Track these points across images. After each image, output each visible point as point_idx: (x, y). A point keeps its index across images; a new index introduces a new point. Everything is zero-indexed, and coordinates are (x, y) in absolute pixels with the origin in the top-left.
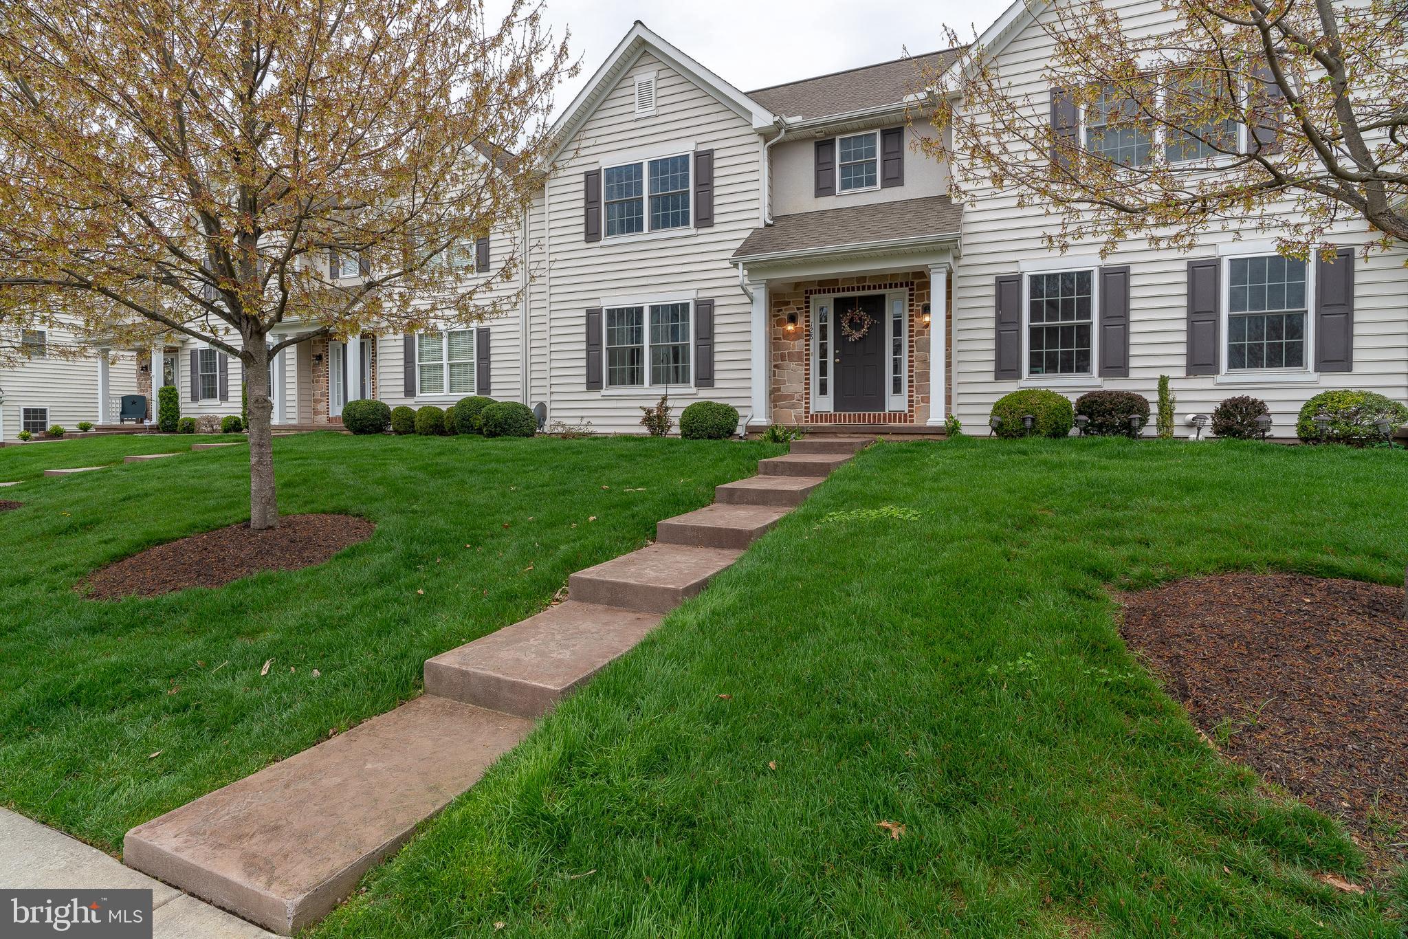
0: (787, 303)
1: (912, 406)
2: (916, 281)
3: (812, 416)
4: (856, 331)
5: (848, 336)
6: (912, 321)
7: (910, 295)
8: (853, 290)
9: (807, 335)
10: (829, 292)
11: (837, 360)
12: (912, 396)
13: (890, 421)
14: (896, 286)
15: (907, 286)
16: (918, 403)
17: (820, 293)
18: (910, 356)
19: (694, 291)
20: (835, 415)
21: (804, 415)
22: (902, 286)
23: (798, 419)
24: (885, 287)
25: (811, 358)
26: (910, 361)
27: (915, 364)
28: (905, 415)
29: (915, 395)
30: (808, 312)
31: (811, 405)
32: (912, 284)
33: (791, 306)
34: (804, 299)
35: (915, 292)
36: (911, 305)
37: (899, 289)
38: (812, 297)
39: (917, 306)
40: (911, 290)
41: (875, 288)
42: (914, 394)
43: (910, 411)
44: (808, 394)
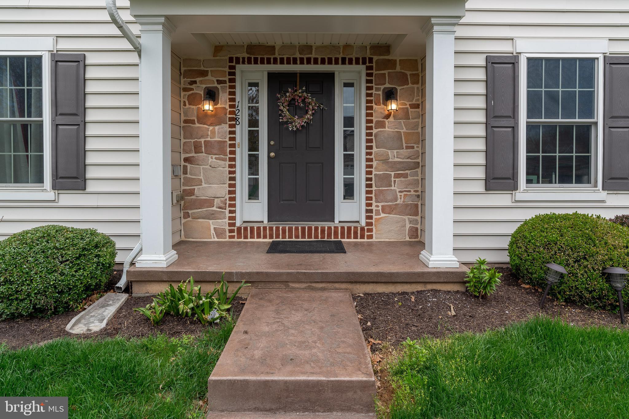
0: (204, 74)
1: (370, 218)
2: (375, 58)
3: (239, 229)
4: (300, 117)
5: (287, 123)
6: (371, 108)
7: (368, 75)
8: (295, 62)
9: (231, 119)
10: (262, 62)
11: (272, 154)
12: (370, 205)
13: (343, 237)
14: (350, 63)
15: (364, 63)
16: (378, 213)
17: (249, 62)
18: (367, 154)
19: (51, 39)
20: (271, 229)
21: (227, 228)
22: (357, 63)
23: (219, 233)
24: (337, 63)
25: (238, 150)
26: (368, 160)
27: (374, 163)
28: (362, 229)
29: (374, 204)
30: (234, 87)
31: (238, 215)
32: (371, 60)
33: (209, 77)
34: (227, 70)
35: (374, 72)
36: (368, 88)
37: (354, 67)
38: (239, 68)
39: (378, 89)
40: (368, 68)
41: (323, 62)
42: (373, 202)
43: (368, 224)
44: (234, 199)
